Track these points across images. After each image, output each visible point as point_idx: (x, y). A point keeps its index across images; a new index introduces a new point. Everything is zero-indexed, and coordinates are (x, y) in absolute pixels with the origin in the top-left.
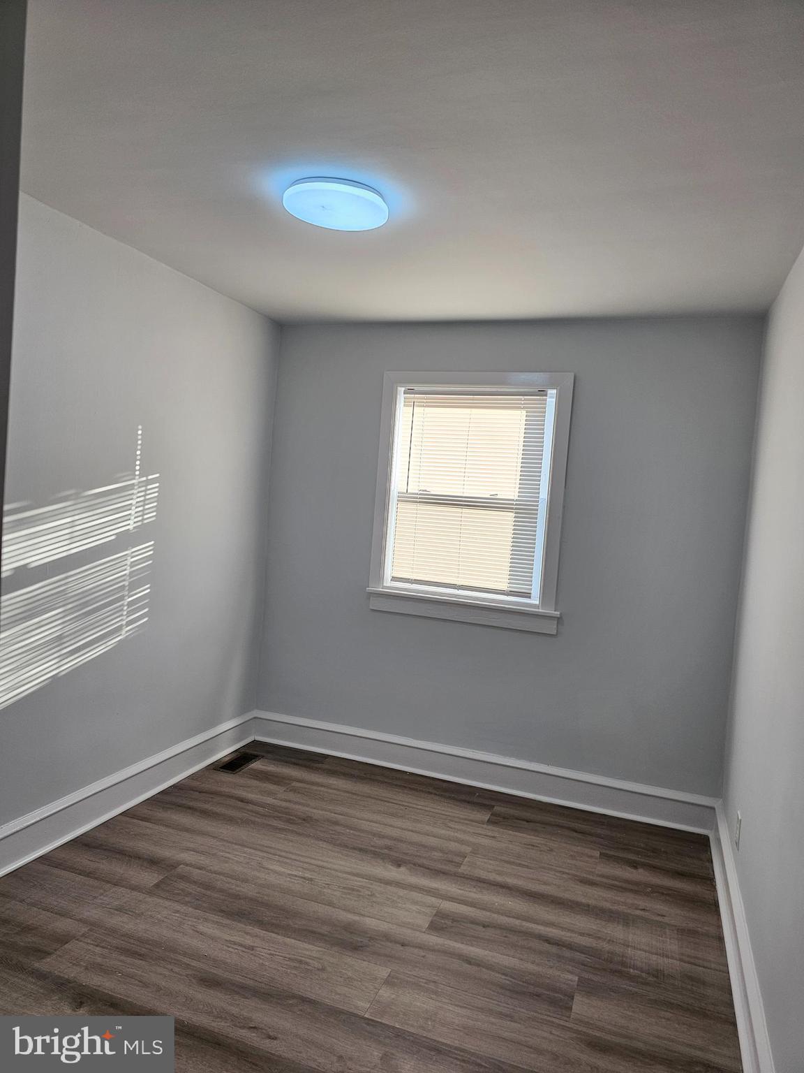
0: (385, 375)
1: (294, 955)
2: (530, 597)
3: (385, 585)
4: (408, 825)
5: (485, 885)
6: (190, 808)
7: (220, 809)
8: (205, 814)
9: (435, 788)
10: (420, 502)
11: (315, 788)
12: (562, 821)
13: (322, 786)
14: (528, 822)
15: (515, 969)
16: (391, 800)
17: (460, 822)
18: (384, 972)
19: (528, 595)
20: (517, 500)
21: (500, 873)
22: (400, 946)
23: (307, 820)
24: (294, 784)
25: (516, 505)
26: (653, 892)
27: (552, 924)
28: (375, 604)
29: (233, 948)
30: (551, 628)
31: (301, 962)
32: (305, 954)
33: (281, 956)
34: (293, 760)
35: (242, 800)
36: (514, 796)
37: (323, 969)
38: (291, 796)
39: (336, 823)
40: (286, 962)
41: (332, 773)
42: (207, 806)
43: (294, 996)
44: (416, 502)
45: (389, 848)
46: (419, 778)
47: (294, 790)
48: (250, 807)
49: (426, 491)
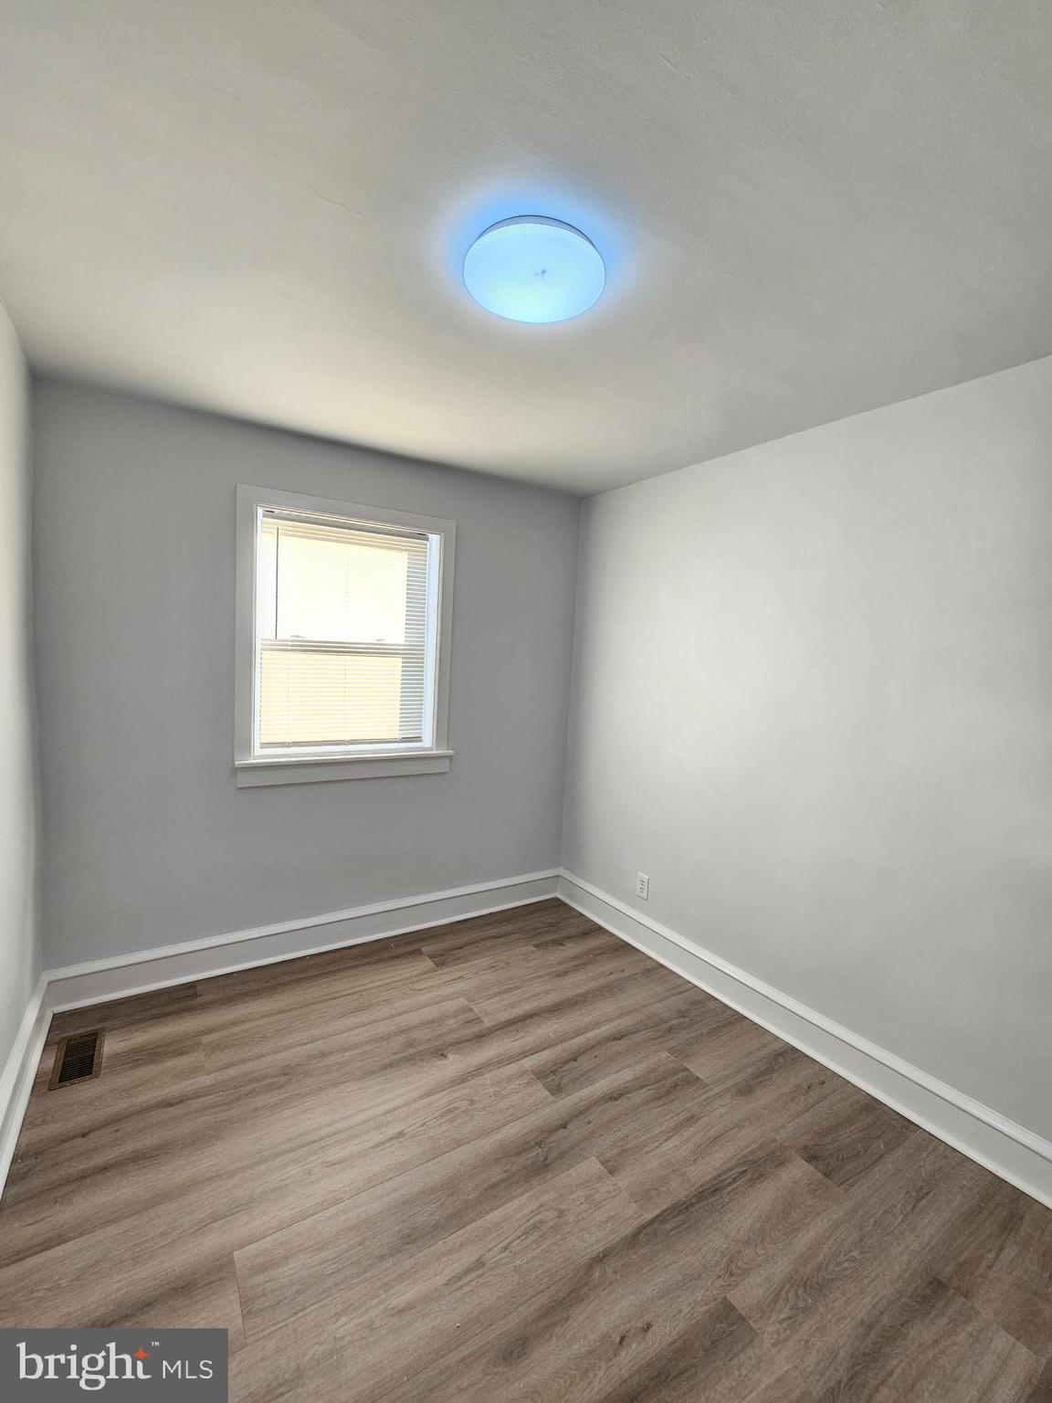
0: (238, 488)
1: (520, 1226)
2: (421, 741)
3: (256, 754)
4: (385, 1011)
5: (520, 1025)
6: (104, 1169)
7: (156, 1137)
8: (140, 1159)
9: (353, 959)
10: (292, 650)
11: (235, 1030)
12: (477, 935)
13: (243, 1022)
14: (460, 948)
15: (638, 1078)
16: (334, 995)
17: (420, 980)
18: (592, 1166)
19: (418, 739)
20: (404, 645)
21: (513, 1006)
22: (563, 1130)
23: (287, 1072)
24: (205, 1039)
25: (403, 650)
26: (595, 956)
27: (597, 1025)
28: (244, 780)
29: (466, 1284)
30: (444, 766)
31: (535, 1226)
32: (525, 1216)
33: (516, 1240)
34: (154, 1011)
35: (169, 1104)
36: (416, 932)
37: (561, 1214)
38: (223, 1057)
39: (323, 1055)
40: (528, 1241)
41: (230, 1000)
42: (129, 1147)
43: (590, 1267)
44: (287, 650)
45: (410, 1045)
46: (327, 957)
47: (217, 1047)
48: (194, 1104)
49: (299, 636)
